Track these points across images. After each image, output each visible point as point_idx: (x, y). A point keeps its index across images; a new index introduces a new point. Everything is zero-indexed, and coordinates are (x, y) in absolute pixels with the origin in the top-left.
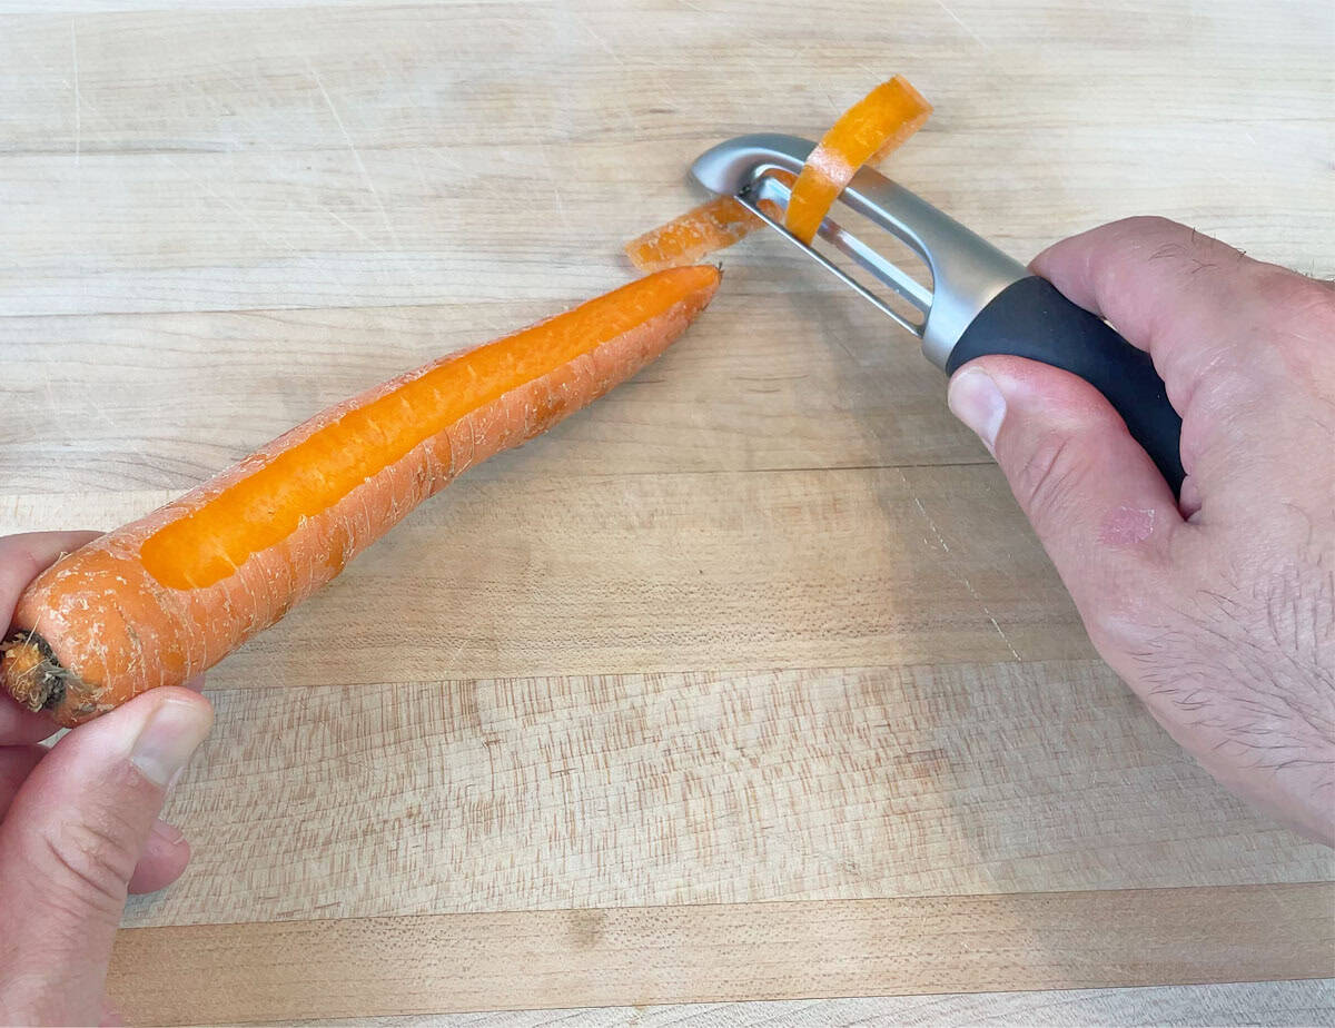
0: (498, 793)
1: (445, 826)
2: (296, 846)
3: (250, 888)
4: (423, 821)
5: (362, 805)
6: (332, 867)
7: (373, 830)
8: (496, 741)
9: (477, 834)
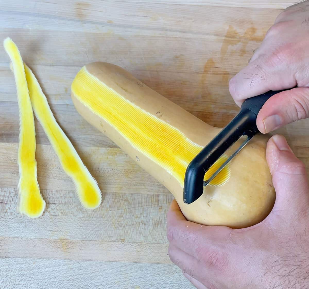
0: (161, 219)
1: (149, 225)
2: (118, 227)
3: (108, 234)
4: (144, 224)
5: (132, 219)
6: (125, 232)
7: (134, 225)
8: (162, 208)
9: (155, 227)
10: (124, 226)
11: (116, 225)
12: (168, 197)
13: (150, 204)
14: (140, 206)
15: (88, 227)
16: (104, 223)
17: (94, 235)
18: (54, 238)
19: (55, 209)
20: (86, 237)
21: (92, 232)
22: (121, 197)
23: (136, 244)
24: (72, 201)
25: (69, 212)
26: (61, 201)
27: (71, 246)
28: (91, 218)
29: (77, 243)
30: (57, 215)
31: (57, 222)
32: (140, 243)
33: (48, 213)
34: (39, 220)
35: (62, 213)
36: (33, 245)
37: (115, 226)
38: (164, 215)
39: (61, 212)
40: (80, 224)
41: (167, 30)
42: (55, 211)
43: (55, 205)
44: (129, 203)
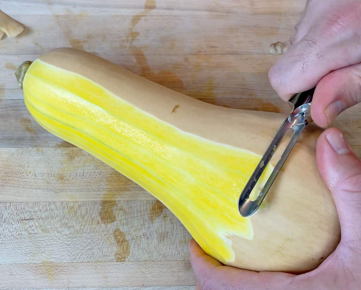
0: (167, 230)
1: (153, 238)
2: (114, 243)
4: (147, 237)
5: (131, 232)
7: (134, 239)
8: (166, 216)
9: (161, 241)
10: (122, 242)
11: (112, 240)
14: (139, 215)
15: (77, 246)
16: (97, 239)
17: (86, 255)
18: (34, 261)
19: (33, 226)
20: (75, 258)
21: (83, 251)
23: (139, 263)
24: (54, 215)
25: (52, 228)
26: (40, 216)
27: (58, 270)
28: (80, 234)
29: (65, 266)
30: (36, 234)
31: (38, 242)
32: (144, 261)
33: (25, 231)
34: (14, 241)
35: (42, 230)
36: (10, 273)
37: (110, 242)
38: (170, 225)
39: (41, 228)
40: (66, 242)
42: (33, 228)
43: (34, 221)
44: (125, 213)
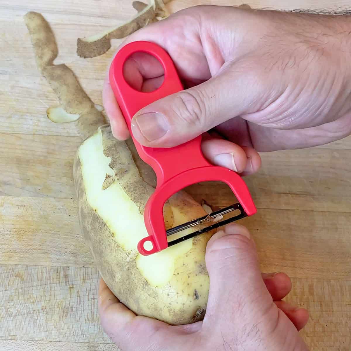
12: (82, 272)
13: (55, 280)
22: (11, 270)
41: (79, 14)
